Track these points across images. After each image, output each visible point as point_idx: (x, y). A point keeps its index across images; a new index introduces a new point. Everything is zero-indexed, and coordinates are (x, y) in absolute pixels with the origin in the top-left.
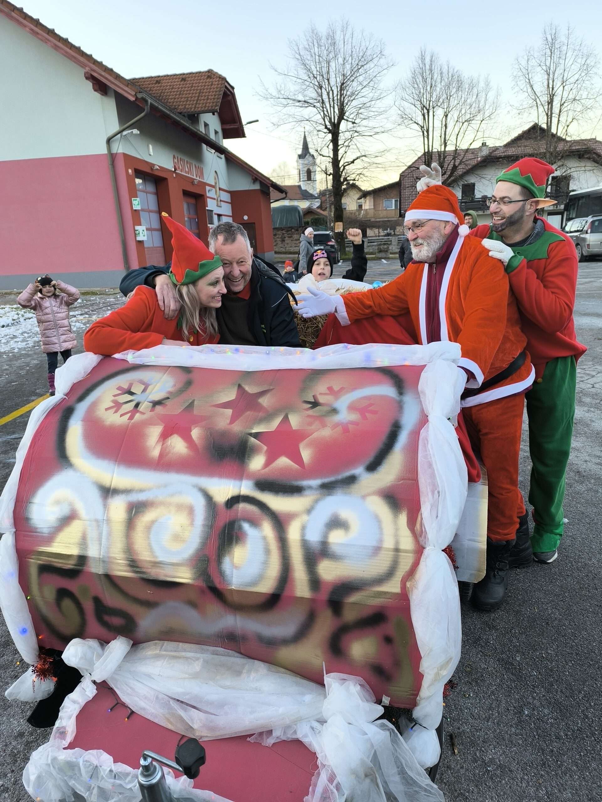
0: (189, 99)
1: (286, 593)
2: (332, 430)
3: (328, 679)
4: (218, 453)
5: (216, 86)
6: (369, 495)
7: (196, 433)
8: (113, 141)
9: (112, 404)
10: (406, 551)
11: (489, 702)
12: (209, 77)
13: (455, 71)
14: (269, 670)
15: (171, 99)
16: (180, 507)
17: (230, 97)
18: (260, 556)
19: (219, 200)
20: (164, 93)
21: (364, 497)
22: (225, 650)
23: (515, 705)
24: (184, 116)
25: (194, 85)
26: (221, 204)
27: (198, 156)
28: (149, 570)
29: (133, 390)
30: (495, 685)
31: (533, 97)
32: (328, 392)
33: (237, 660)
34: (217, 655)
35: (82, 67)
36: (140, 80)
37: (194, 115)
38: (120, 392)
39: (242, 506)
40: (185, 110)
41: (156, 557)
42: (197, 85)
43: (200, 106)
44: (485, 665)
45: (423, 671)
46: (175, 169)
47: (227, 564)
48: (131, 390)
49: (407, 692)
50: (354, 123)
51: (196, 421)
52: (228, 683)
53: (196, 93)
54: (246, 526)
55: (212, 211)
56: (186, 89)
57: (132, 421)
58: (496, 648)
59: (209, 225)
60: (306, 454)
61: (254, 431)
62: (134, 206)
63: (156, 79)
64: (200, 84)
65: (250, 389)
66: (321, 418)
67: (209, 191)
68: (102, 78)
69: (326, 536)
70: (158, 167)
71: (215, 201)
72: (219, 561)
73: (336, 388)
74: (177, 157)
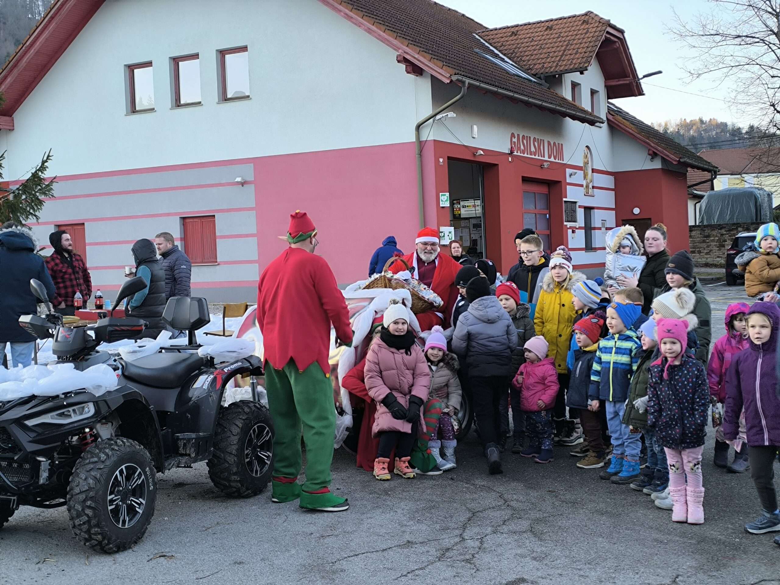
0: (551, 55)
5: (592, 34)
12: (585, 22)
15: (528, 55)
19: (591, 186)
20: (520, 48)
25: (562, 35)
26: (593, 192)
27: (555, 129)
35: (395, 49)
37: (555, 76)
40: (542, 71)
43: (564, 63)
46: (512, 151)
53: (562, 46)
55: (575, 202)
56: (550, 41)
59: (565, 223)
62: (441, 203)
63: (512, 30)
64: (570, 34)
67: (571, 175)
68: (415, 60)
70: (482, 153)
71: (582, 190)
74: (518, 135)
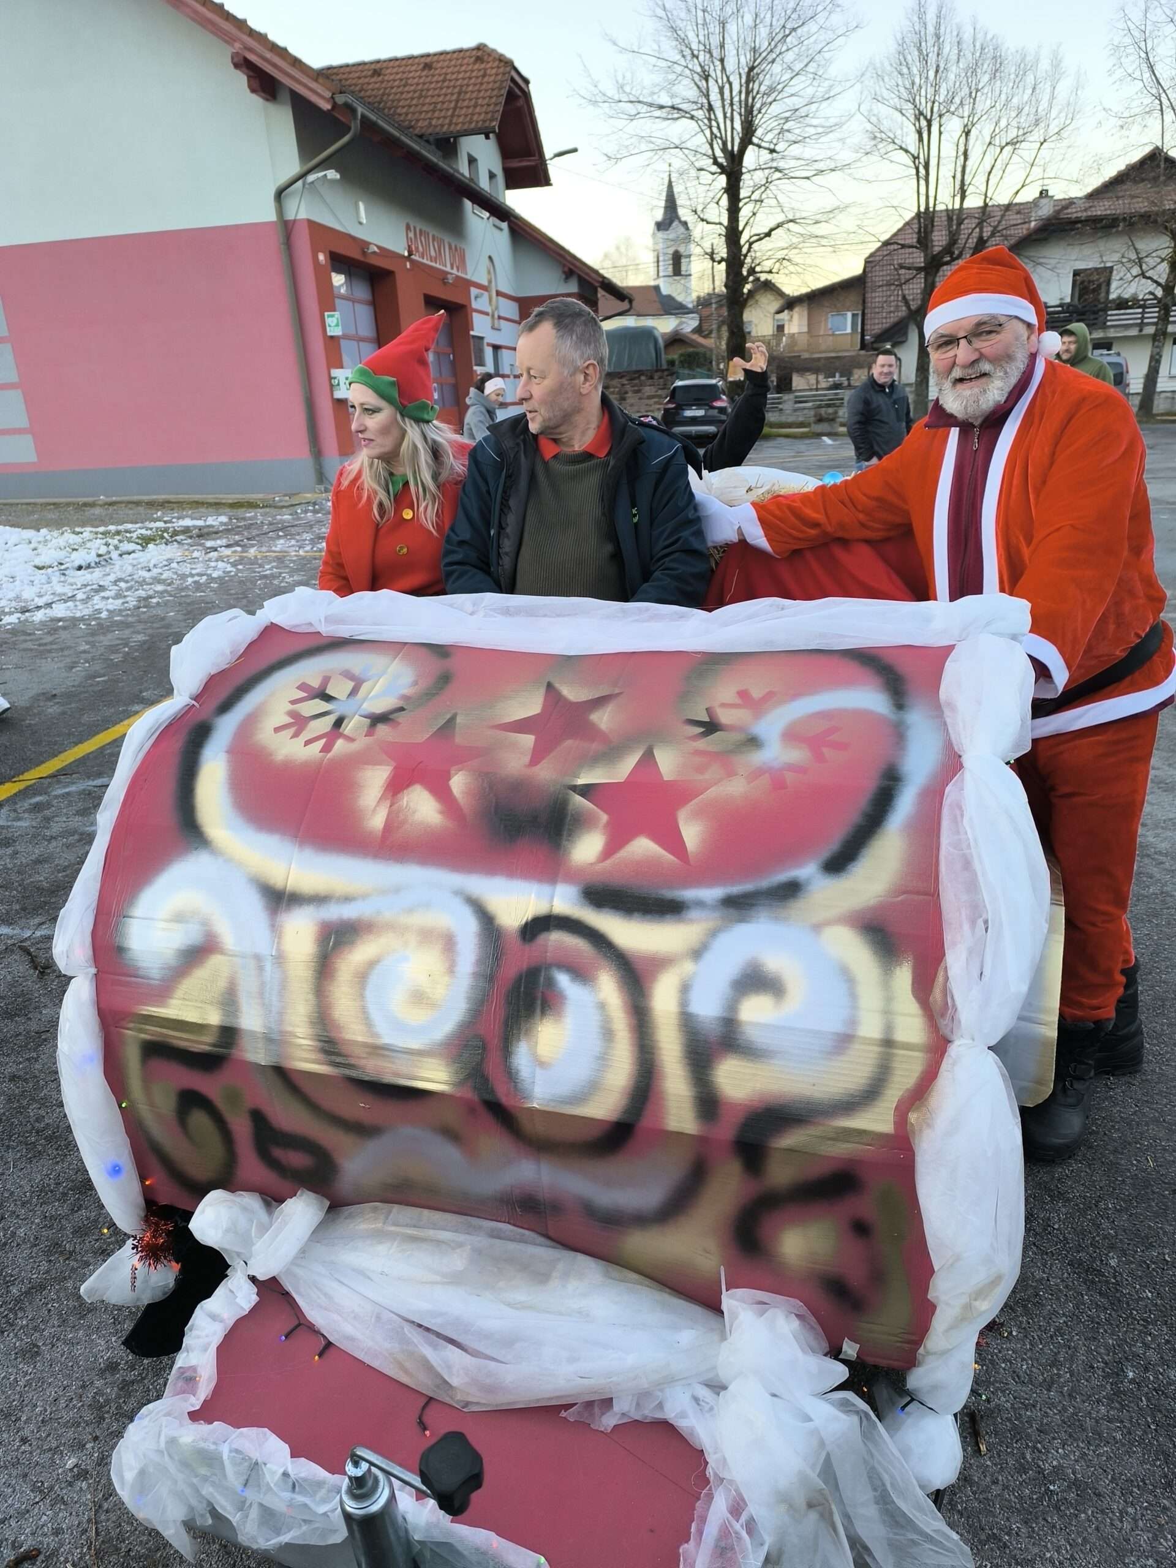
0: (439, 106)
1: (645, 1122)
2: (749, 783)
3: (730, 1300)
4: (505, 827)
5: (492, 78)
6: (828, 923)
7: (459, 783)
8: (286, 196)
9: (288, 720)
10: (907, 1046)
11: (1051, 1350)
12: (479, 59)
13: (989, 37)
14: (607, 1275)
15: (403, 107)
16: (426, 935)
17: (521, 102)
18: (593, 1043)
19: (496, 316)
20: (389, 95)
21: (817, 928)
22: (515, 1228)
23: (1106, 1358)
24: (428, 141)
25: (448, 77)
26: (499, 323)
27: (455, 226)
28: (362, 1062)
29: (330, 691)
30: (1064, 1314)
31: (1154, 91)
32: (738, 701)
33: (540, 1252)
34: (500, 1238)
35: (226, 42)
36: (342, 70)
37: (448, 140)
38: (304, 695)
39: (557, 938)
40: (430, 130)
41: (376, 1035)
42: (454, 76)
43: (461, 120)
44: (1044, 1272)
45: (937, 1297)
46: (410, 253)
47: (522, 1057)
48: (327, 692)
49: (895, 1335)
50: (772, 151)
51: (460, 758)
52: (520, 1296)
53: (452, 94)
54: (563, 980)
55: (482, 338)
56: (433, 86)
57: (329, 755)
58: (1066, 1239)
59: (475, 368)
60: (692, 833)
61: (581, 781)
62: (328, 329)
63: (373, 66)
64: (461, 76)
65: (572, 693)
66: (724, 758)
67: (476, 297)
68: (265, 64)
69: (732, 1006)
70: (376, 249)
71: (488, 318)
72: (507, 1051)
73: (756, 693)
74: (415, 228)
